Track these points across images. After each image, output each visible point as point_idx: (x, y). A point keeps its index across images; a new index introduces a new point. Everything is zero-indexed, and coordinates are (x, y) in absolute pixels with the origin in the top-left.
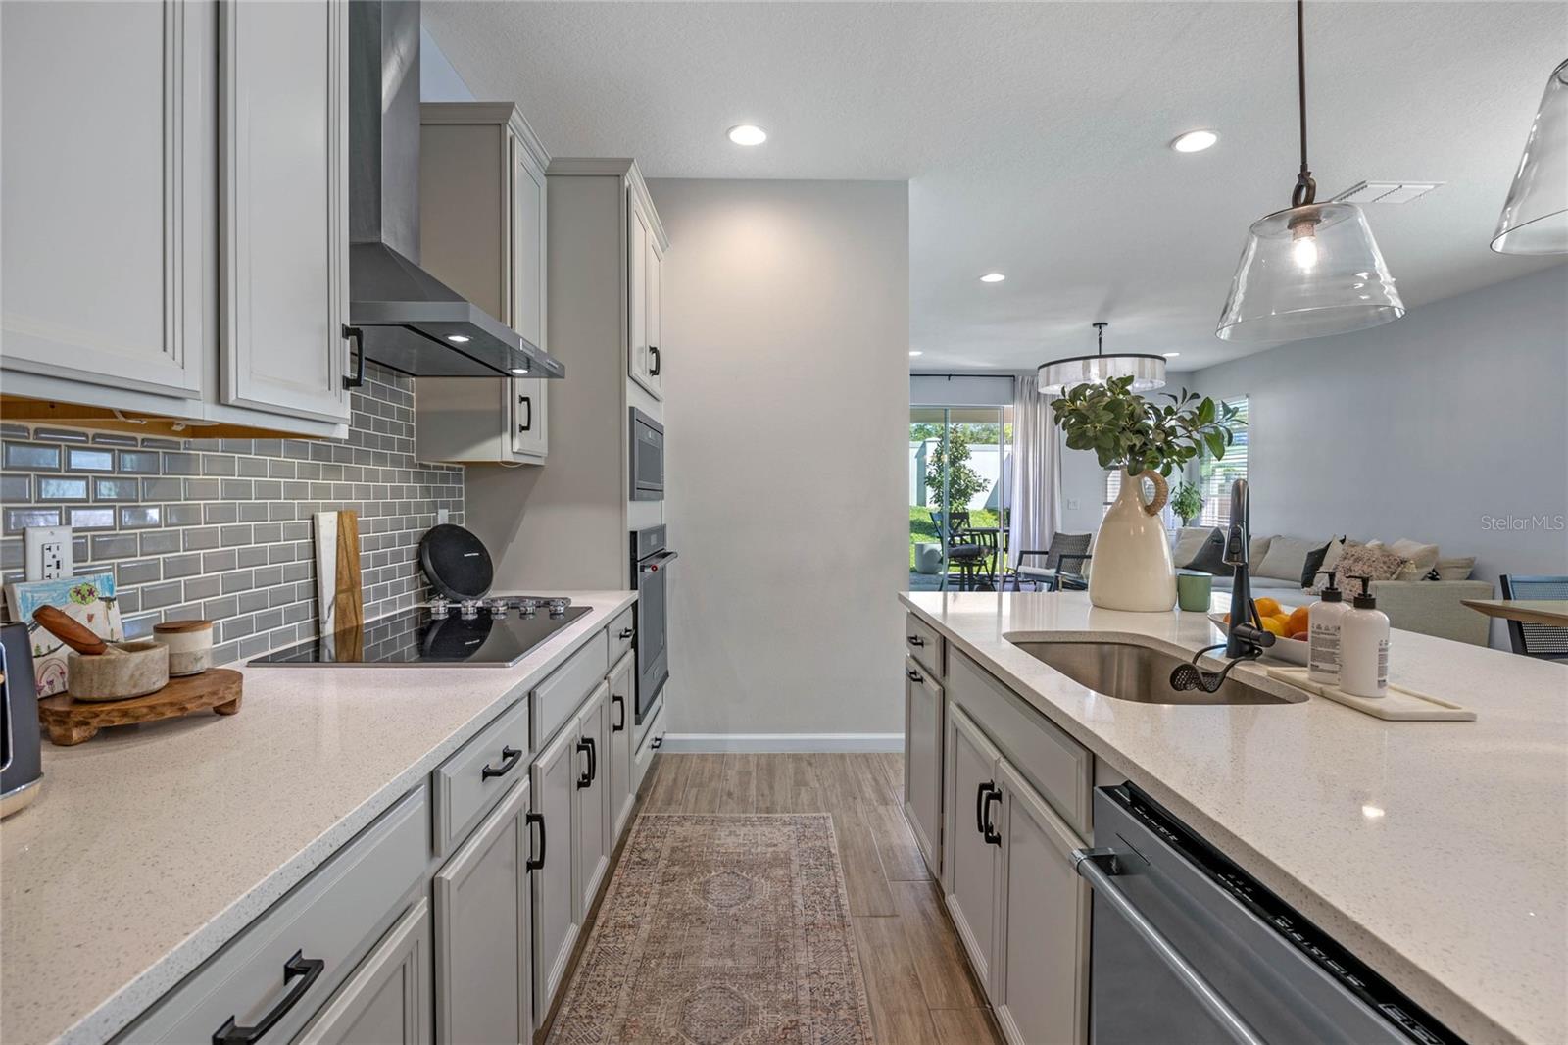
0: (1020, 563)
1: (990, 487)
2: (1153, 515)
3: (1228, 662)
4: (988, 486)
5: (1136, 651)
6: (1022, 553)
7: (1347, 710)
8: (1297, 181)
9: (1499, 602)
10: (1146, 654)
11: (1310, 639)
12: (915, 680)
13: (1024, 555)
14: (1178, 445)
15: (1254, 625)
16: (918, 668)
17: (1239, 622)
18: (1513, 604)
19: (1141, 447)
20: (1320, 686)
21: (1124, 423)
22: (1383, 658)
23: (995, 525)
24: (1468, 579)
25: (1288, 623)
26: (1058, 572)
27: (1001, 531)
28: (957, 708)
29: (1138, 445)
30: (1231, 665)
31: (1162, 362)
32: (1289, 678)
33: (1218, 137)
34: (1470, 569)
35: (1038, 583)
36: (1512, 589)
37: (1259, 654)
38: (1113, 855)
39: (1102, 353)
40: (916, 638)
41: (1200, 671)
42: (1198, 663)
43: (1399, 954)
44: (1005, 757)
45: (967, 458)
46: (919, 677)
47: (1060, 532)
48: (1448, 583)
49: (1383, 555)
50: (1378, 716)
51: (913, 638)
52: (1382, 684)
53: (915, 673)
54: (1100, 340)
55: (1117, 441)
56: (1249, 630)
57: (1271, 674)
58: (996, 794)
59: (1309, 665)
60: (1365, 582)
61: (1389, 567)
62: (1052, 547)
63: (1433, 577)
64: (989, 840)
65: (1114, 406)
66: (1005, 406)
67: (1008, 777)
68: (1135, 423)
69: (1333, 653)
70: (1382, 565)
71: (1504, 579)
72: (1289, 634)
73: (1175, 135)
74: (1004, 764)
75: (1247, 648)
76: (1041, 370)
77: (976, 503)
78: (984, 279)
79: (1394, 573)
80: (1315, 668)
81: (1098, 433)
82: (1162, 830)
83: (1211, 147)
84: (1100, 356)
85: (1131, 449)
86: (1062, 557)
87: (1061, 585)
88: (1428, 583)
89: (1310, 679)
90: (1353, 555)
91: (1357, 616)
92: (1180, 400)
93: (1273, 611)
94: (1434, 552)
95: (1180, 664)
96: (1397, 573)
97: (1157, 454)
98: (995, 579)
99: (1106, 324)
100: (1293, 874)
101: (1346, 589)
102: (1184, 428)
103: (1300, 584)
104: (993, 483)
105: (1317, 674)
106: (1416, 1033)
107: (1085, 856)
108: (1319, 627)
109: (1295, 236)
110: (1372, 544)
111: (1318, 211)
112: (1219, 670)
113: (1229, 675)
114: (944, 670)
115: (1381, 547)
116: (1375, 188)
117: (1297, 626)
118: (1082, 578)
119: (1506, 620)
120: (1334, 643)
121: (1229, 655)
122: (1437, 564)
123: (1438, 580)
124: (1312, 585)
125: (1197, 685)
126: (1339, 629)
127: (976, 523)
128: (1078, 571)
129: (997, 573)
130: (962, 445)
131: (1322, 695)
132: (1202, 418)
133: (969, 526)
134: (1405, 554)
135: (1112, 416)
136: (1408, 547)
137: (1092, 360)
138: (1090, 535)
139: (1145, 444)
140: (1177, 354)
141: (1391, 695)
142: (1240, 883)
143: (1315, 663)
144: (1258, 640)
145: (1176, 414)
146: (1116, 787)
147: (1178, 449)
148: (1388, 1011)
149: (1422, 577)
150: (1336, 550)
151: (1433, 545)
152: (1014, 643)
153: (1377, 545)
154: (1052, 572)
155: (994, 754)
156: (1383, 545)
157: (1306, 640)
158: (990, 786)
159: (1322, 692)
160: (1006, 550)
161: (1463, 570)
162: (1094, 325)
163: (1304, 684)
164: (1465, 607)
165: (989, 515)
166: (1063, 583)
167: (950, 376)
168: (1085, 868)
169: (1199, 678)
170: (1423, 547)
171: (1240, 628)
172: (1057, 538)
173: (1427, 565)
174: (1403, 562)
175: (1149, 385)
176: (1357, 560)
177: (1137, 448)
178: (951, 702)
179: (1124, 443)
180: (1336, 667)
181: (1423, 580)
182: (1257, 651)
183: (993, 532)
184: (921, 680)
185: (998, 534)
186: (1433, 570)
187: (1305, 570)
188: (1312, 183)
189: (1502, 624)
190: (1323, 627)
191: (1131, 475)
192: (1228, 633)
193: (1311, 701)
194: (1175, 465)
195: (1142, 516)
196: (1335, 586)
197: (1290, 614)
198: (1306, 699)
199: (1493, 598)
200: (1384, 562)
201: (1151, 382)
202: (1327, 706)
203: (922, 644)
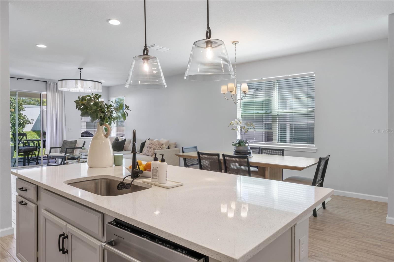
0: (50, 152)
1: (34, 122)
2: (107, 137)
3: (132, 180)
4: (33, 122)
5: (105, 180)
6: (51, 148)
7: (160, 187)
8: (144, 48)
9: (181, 154)
10: (108, 181)
11: (151, 171)
12: (23, 205)
13: (52, 149)
14: (114, 116)
15: (138, 168)
16: (23, 200)
17: (134, 169)
18: (185, 154)
19: (103, 117)
20: (154, 183)
21: (99, 109)
22: (166, 173)
23: (38, 138)
24: (175, 148)
25: (145, 167)
26: (65, 154)
27: (42, 140)
28: (45, 211)
29: (103, 116)
30: (133, 181)
31: (101, 84)
32: (147, 182)
33: (121, 23)
34: (175, 145)
35: (57, 159)
36: (185, 150)
37: (139, 176)
38: (113, 241)
39: (81, 79)
40: (22, 188)
41: (125, 183)
42: (124, 181)
43: (180, 238)
44: (68, 223)
45: (23, 110)
46: (25, 203)
47: (65, 140)
48: (171, 149)
49: (158, 143)
50: (166, 188)
51: (21, 188)
52: (166, 180)
53: (22, 202)
54: (81, 74)
55: (97, 115)
56: (137, 170)
57: (143, 182)
58: (66, 236)
59: (151, 178)
60: (163, 155)
61: (159, 146)
62: (62, 145)
63: (168, 148)
64: (64, 253)
65: (96, 104)
66: (43, 92)
67: (70, 229)
68: (102, 109)
69: (156, 174)
70: (158, 146)
71: (182, 148)
72: (145, 170)
73: (109, 18)
74: (69, 226)
75: (136, 175)
76: (59, 82)
77: (28, 129)
78: (38, 46)
79: (160, 148)
80: (153, 178)
81: (91, 112)
82: (127, 229)
83: (118, 25)
84: (81, 80)
85: (101, 117)
86: (67, 149)
87: (67, 159)
88: (168, 149)
89: (152, 181)
90: (152, 143)
91: (161, 164)
92: (114, 103)
93: (141, 164)
94: (169, 141)
95: (120, 183)
96: (161, 148)
97: (108, 119)
98: (39, 159)
99: (83, 69)
100: (159, 228)
101: (150, 153)
102: (115, 111)
103: (139, 152)
104: (35, 120)
105: (153, 180)
106: (183, 252)
107: (106, 244)
108: (153, 168)
109: (144, 63)
110: (156, 140)
111: (149, 57)
112: (130, 182)
113: (132, 183)
114: (38, 198)
115: (157, 141)
116: (157, 47)
117: (148, 168)
118: (74, 156)
119: (183, 158)
120: (156, 171)
121: (132, 178)
122: (169, 144)
123: (169, 149)
124: (142, 152)
125: (124, 188)
126: (158, 168)
127: (30, 137)
128: (73, 154)
129: (40, 156)
130: (21, 105)
131: (155, 185)
132: (120, 109)
133: (27, 139)
134: (162, 142)
135: (96, 107)
136: (163, 141)
137: (78, 81)
138: (77, 140)
139: (105, 116)
140: (105, 81)
141: (168, 182)
142: (147, 235)
143: (153, 177)
144: (139, 173)
145: (113, 107)
146: (112, 221)
147: (113, 117)
148: (178, 250)
149: (166, 148)
150: (148, 142)
151: (168, 140)
152: (67, 184)
153: (157, 140)
154: (63, 154)
155: (64, 223)
156: (158, 140)
157: (150, 171)
158: (63, 235)
159: (155, 184)
160: (44, 147)
161: (174, 146)
162: (79, 68)
163: (151, 183)
164: (176, 156)
165: (34, 133)
166: (68, 158)
167: (18, 78)
168: (106, 247)
169: (125, 186)
170: (166, 140)
171: (134, 170)
172: (65, 142)
173: (167, 145)
174: (162, 144)
175: (97, 91)
176: (153, 145)
177: (102, 117)
178: (42, 209)
179: (99, 116)
180: (157, 177)
181: (166, 149)
182: (138, 176)
183: (38, 141)
184: (26, 204)
185: (40, 142)
186: (168, 146)
187: (140, 148)
188: (148, 49)
189: (182, 159)
190: (154, 168)
191: (101, 125)
192: (131, 172)
193: (153, 187)
194: (112, 122)
195: (104, 138)
196: (156, 157)
197: (145, 164)
198: (151, 187)
199: (180, 153)
200: (158, 145)
201: (97, 90)
202: (156, 187)
203: (26, 190)
